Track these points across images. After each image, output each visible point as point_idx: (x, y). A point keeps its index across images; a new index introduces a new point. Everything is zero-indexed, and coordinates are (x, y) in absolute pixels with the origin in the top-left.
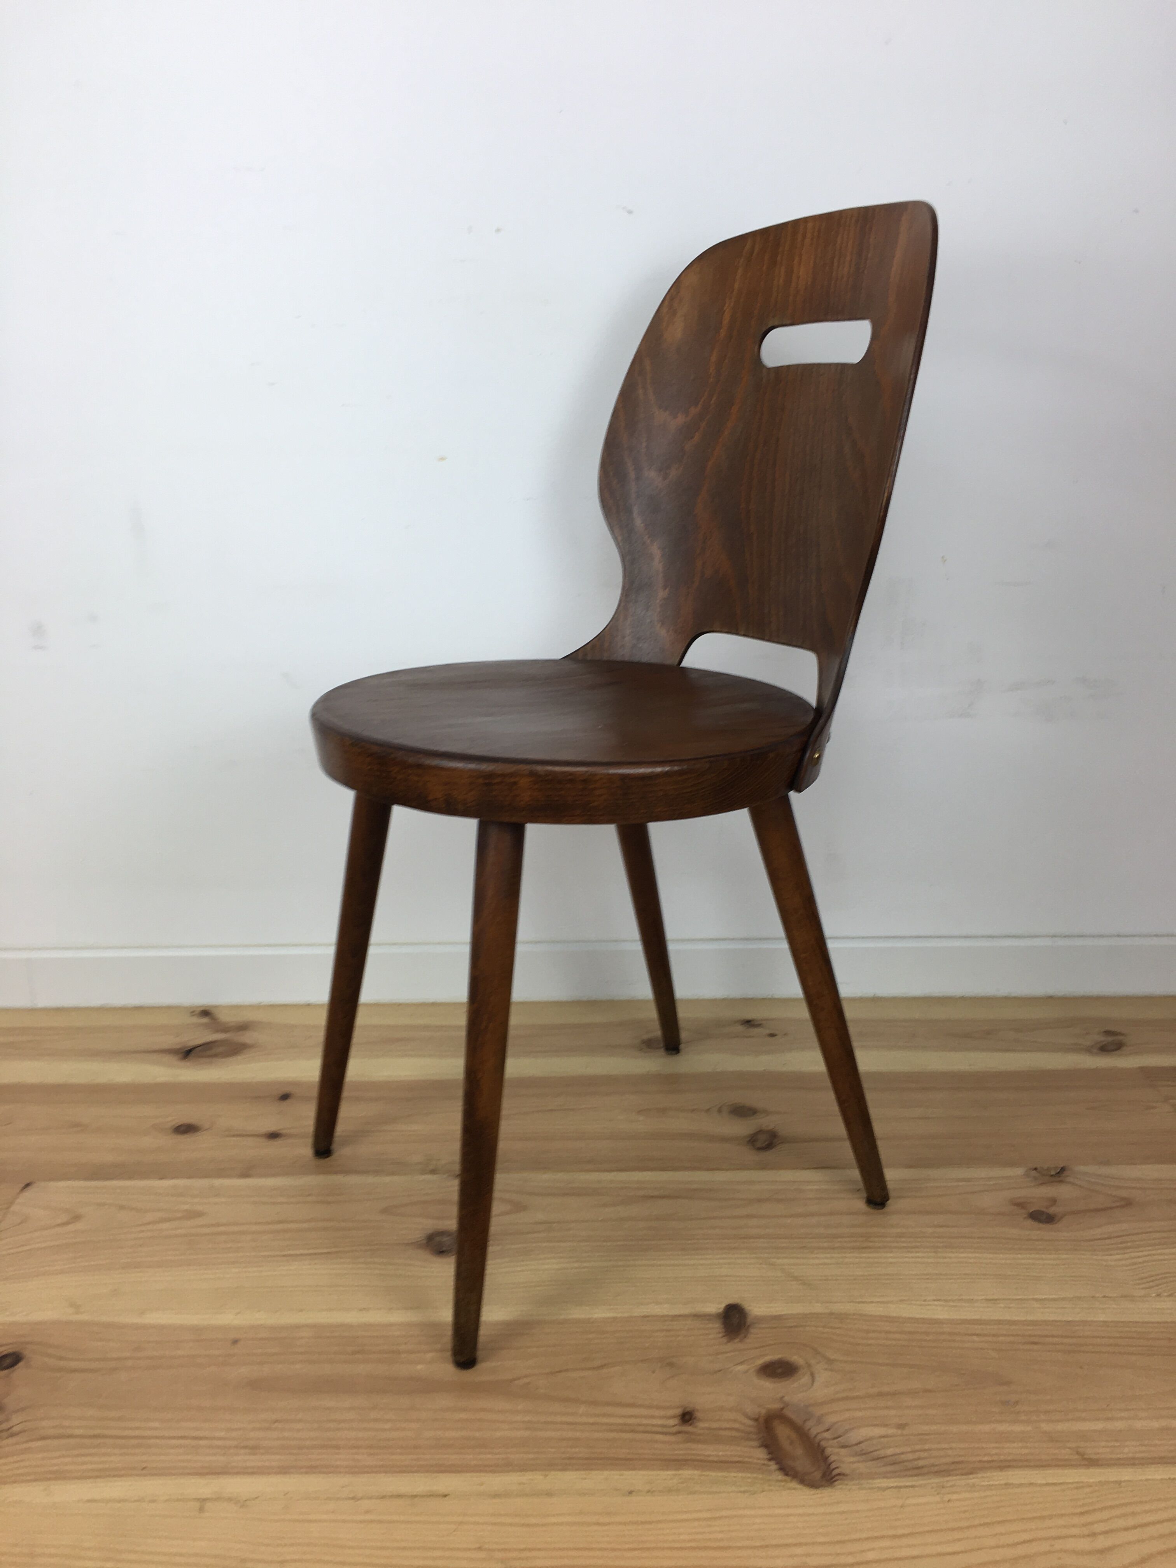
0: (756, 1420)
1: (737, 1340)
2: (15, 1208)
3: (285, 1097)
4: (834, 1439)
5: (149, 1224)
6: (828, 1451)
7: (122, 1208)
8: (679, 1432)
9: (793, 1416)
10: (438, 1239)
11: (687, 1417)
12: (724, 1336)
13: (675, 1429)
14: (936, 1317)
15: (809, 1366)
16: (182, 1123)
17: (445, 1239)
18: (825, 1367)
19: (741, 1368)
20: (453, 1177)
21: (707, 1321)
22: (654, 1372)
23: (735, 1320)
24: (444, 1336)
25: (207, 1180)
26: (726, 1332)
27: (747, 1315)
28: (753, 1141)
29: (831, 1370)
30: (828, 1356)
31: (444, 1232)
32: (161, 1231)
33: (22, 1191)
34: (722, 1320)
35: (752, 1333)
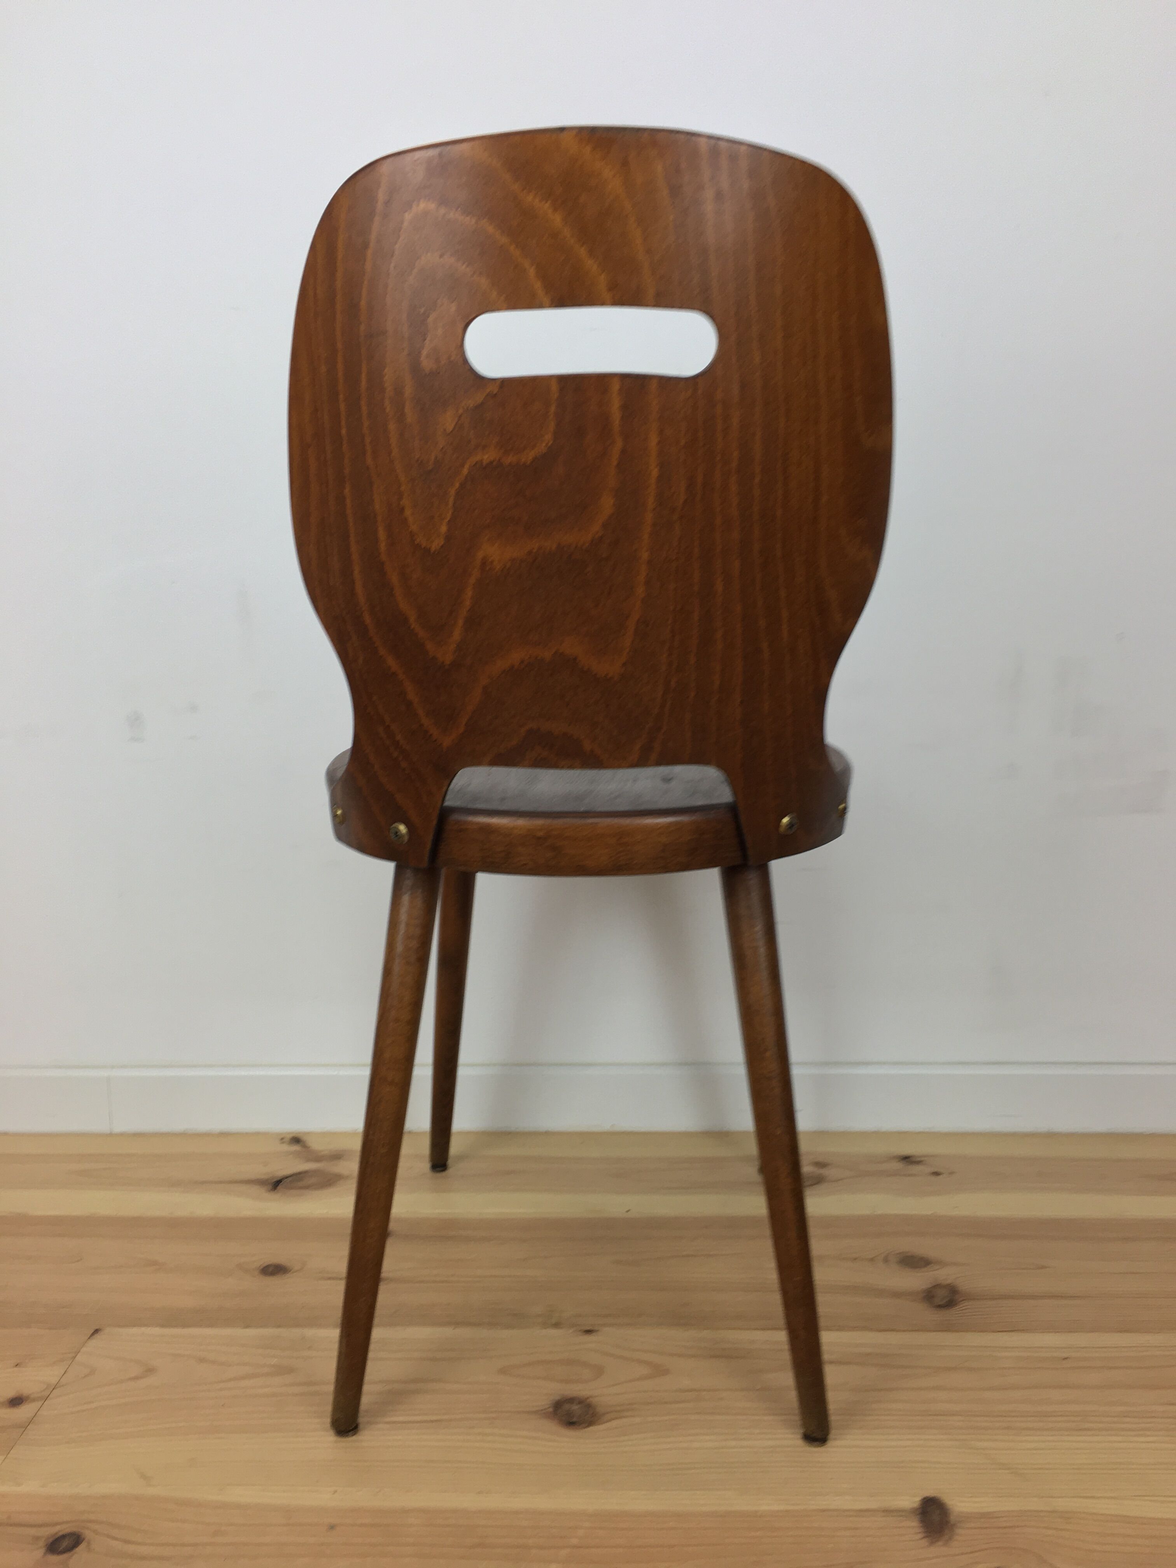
1: (940, 1543)
2: (78, 1358)
5: (230, 1380)
7: (202, 1360)
10: (567, 1406)
12: (924, 1537)
16: (270, 1263)
17: (575, 1407)
20: (580, 1332)
21: (900, 1518)
23: (936, 1518)
24: (581, 1528)
25: (298, 1330)
26: (926, 1532)
27: (950, 1511)
28: (930, 1298)
30: (1055, 1565)
31: (573, 1399)
32: (244, 1390)
33: (89, 1338)
34: (919, 1517)
35: (958, 1535)
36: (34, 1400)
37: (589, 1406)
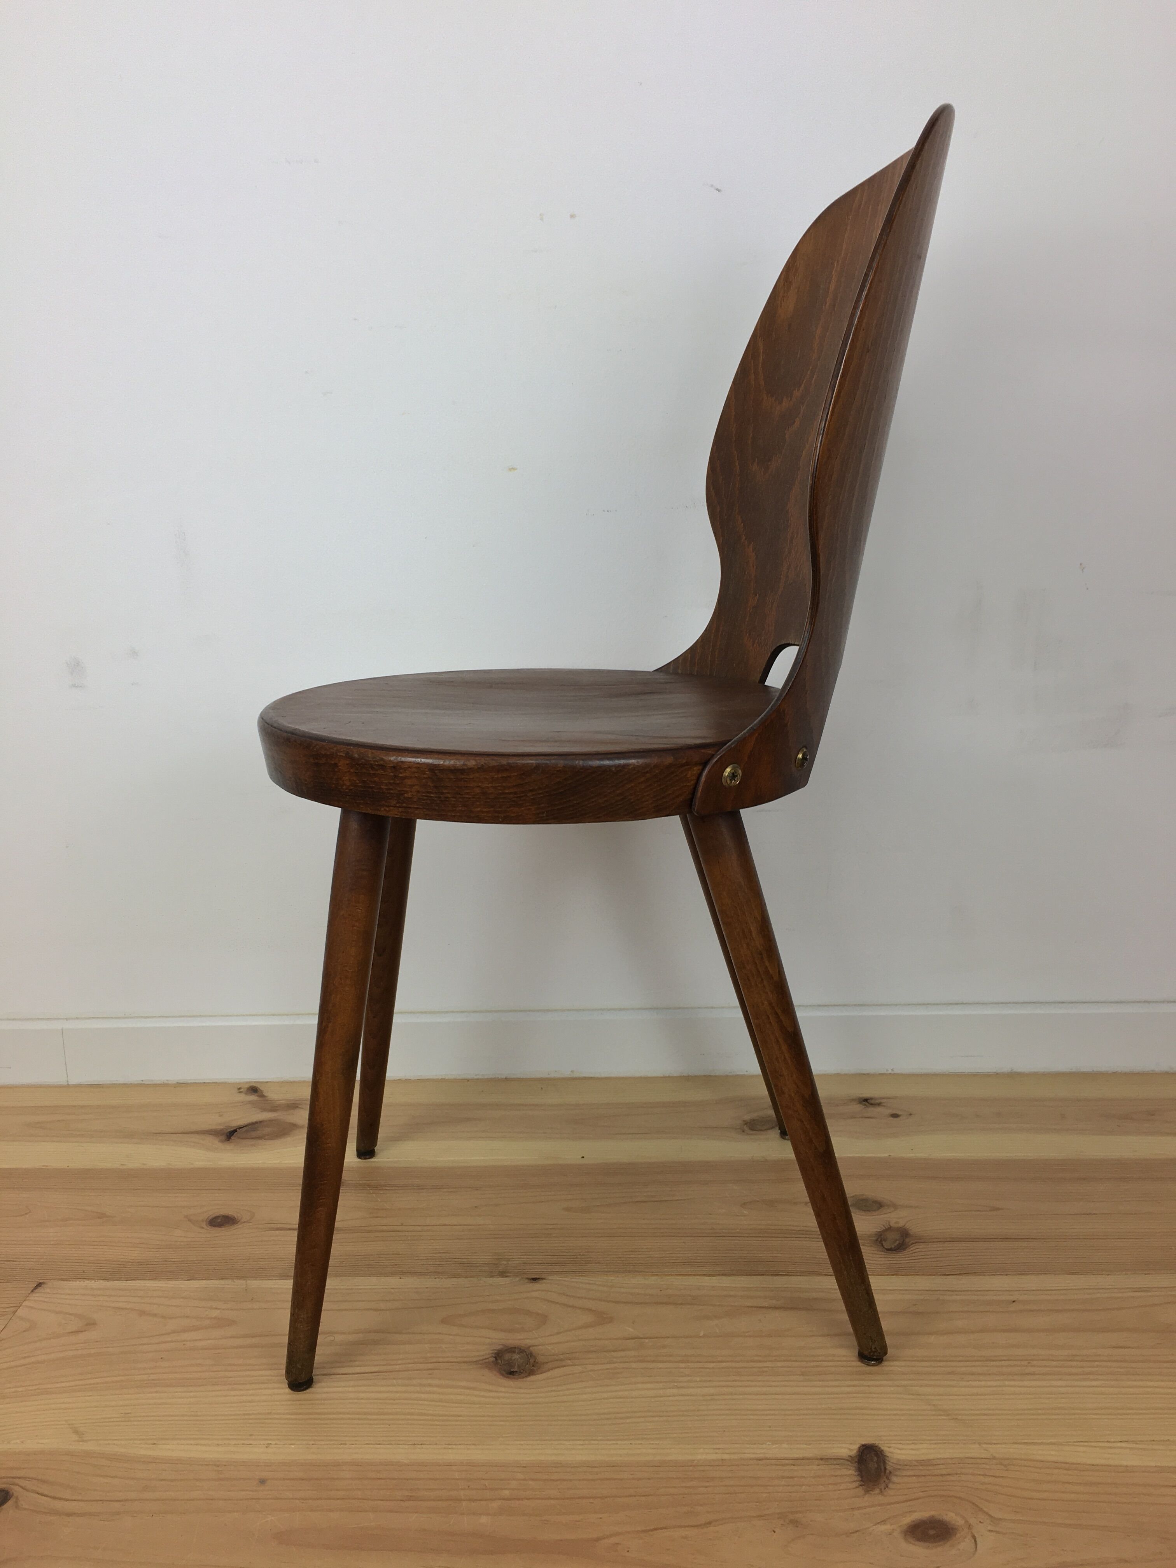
1: (877, 1491)
2: (20, 1312)
5: (174, 1332)
7: (142, 1313)
10: (507, 1356)
12: (861, 1485)
15: (970, 1527)
16: (218, 1214)
17: (516, 1356)
18: (990, 1528)
19: (883, 1528)
20: (527, 1281)
21: (838, 1467)
22: (774, 1532)
23: (873, 1465)
24: (514, 1479)
25: (242, 1282)
26: (861, 1481)
27: (887, 1459)
28: (881, 1241)
29: (997, 1532)
30: (991, 1513)
31: (515, 1348)
32: (184, 1343)
33: (32, 1291)
34: (856, 1465)
35: (894, 1483)
37: (531, 1354)
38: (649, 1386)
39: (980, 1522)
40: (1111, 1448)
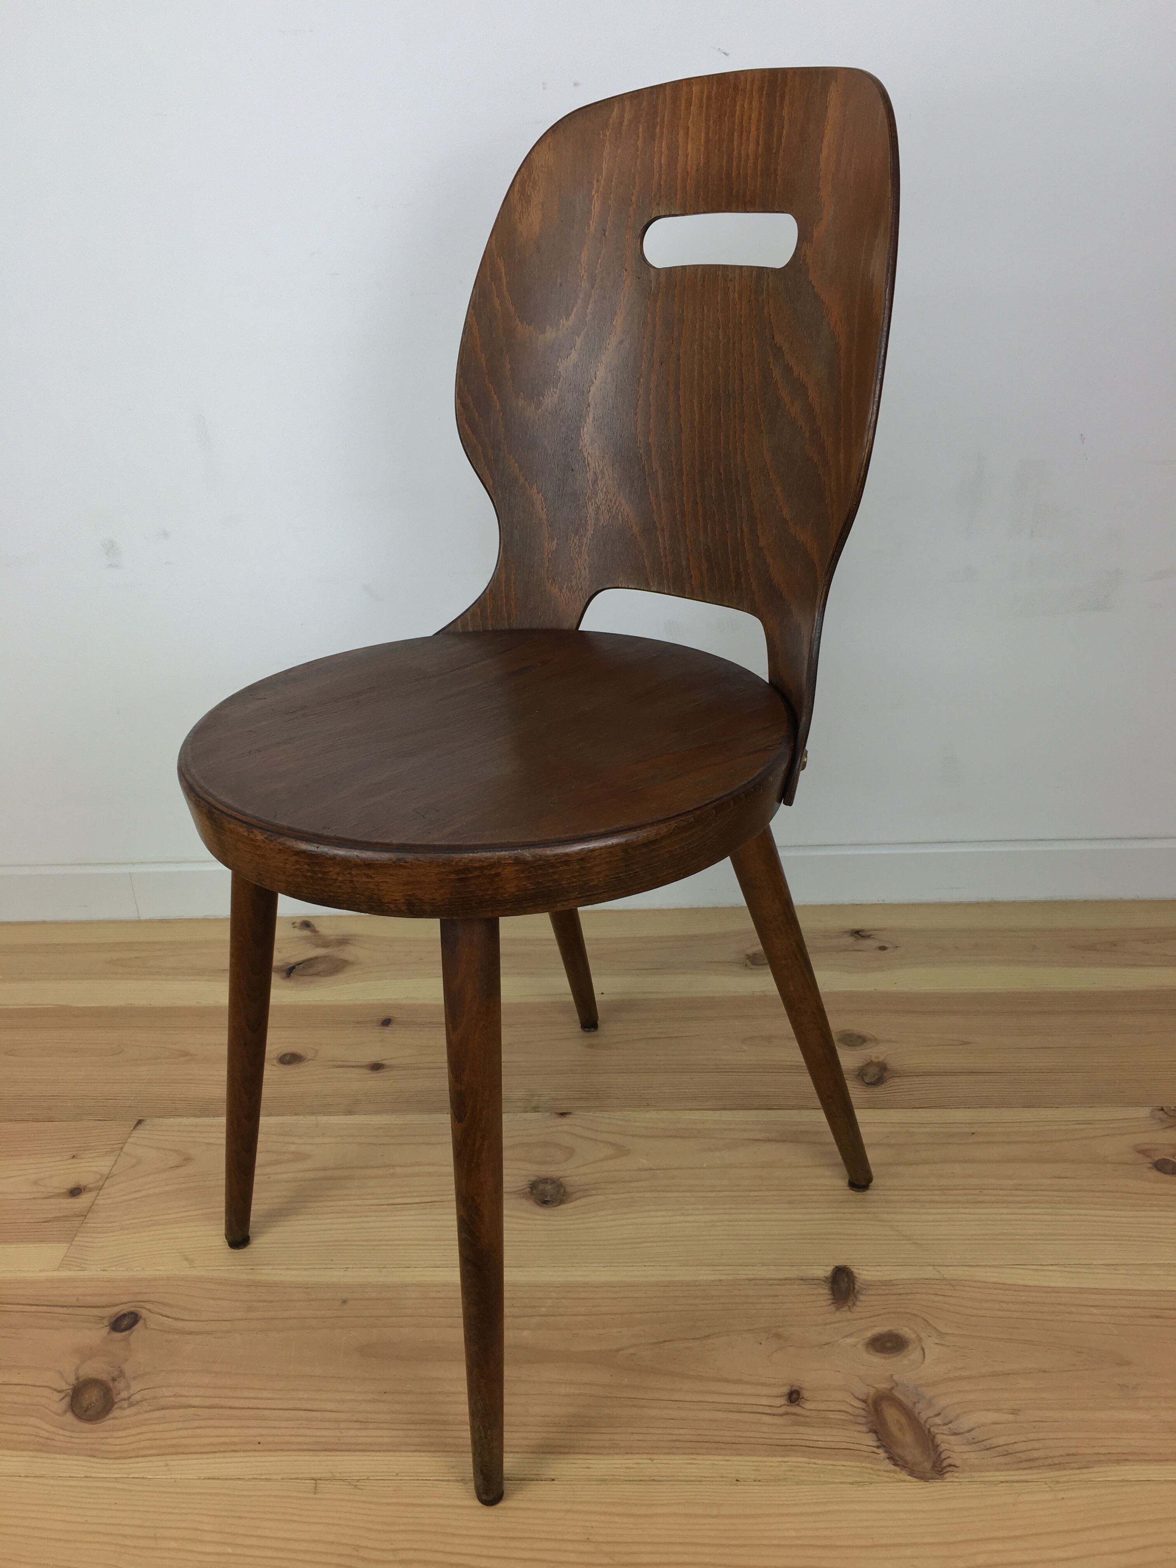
0: (864, 1401)
1: (846, 1308)
2: (127, 1148)
3: (387, 1022)
4: (945, 1424)
5: (259, 1166)
6: (939, 1438)
8: (787, 1414)
9: (902, 1398)
10: (541, 1187)
11: (794, 1396)
12: (832, 1304)
13: (782, 1410)
14: (1053, 1284)
15: (919, 1339)
16: (286, 1052)
17: (549, 1187)
18: (936, 1341)
19: (849, 1340)
20: (556, 1115)
21: (814, 1286)
22: (761, 1344)
23: (843, 1285)
24: (549, 1298)
25: (313, 1118)
26: (834, 1299)
27: (856, 1279)
28: (862, 1075)
29: (942, 1345)
30: (939, 1328)
31: (547, 1179)
32: (269, 1176)
33: (134, 1128)
34: (830, 1285)
35: (860, 1301)
36: (91, 1190)
37: (561, 1185)
38: (659, 1213)
39: (929, 1336)
40: (1042, 1270)
